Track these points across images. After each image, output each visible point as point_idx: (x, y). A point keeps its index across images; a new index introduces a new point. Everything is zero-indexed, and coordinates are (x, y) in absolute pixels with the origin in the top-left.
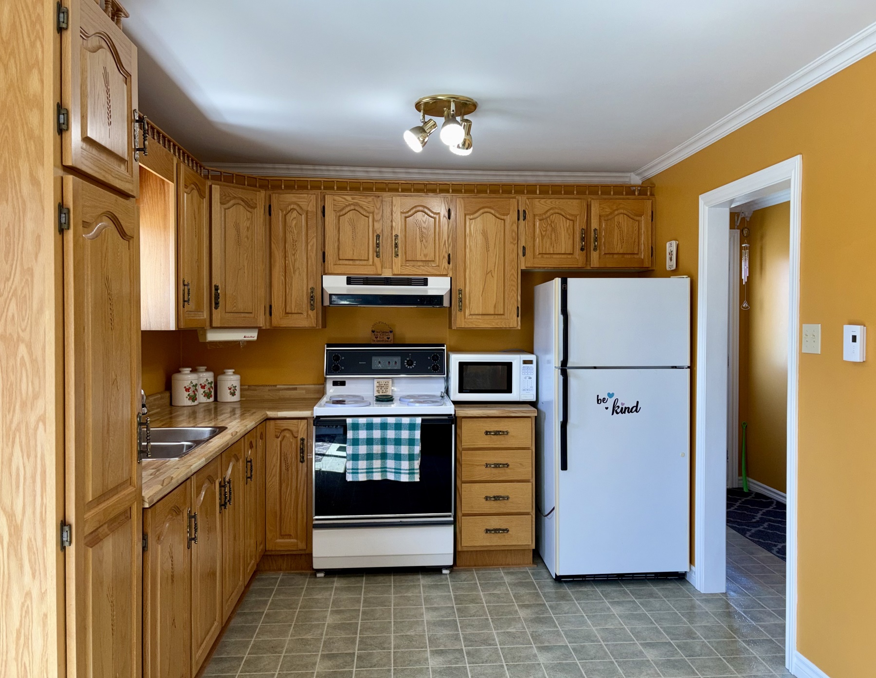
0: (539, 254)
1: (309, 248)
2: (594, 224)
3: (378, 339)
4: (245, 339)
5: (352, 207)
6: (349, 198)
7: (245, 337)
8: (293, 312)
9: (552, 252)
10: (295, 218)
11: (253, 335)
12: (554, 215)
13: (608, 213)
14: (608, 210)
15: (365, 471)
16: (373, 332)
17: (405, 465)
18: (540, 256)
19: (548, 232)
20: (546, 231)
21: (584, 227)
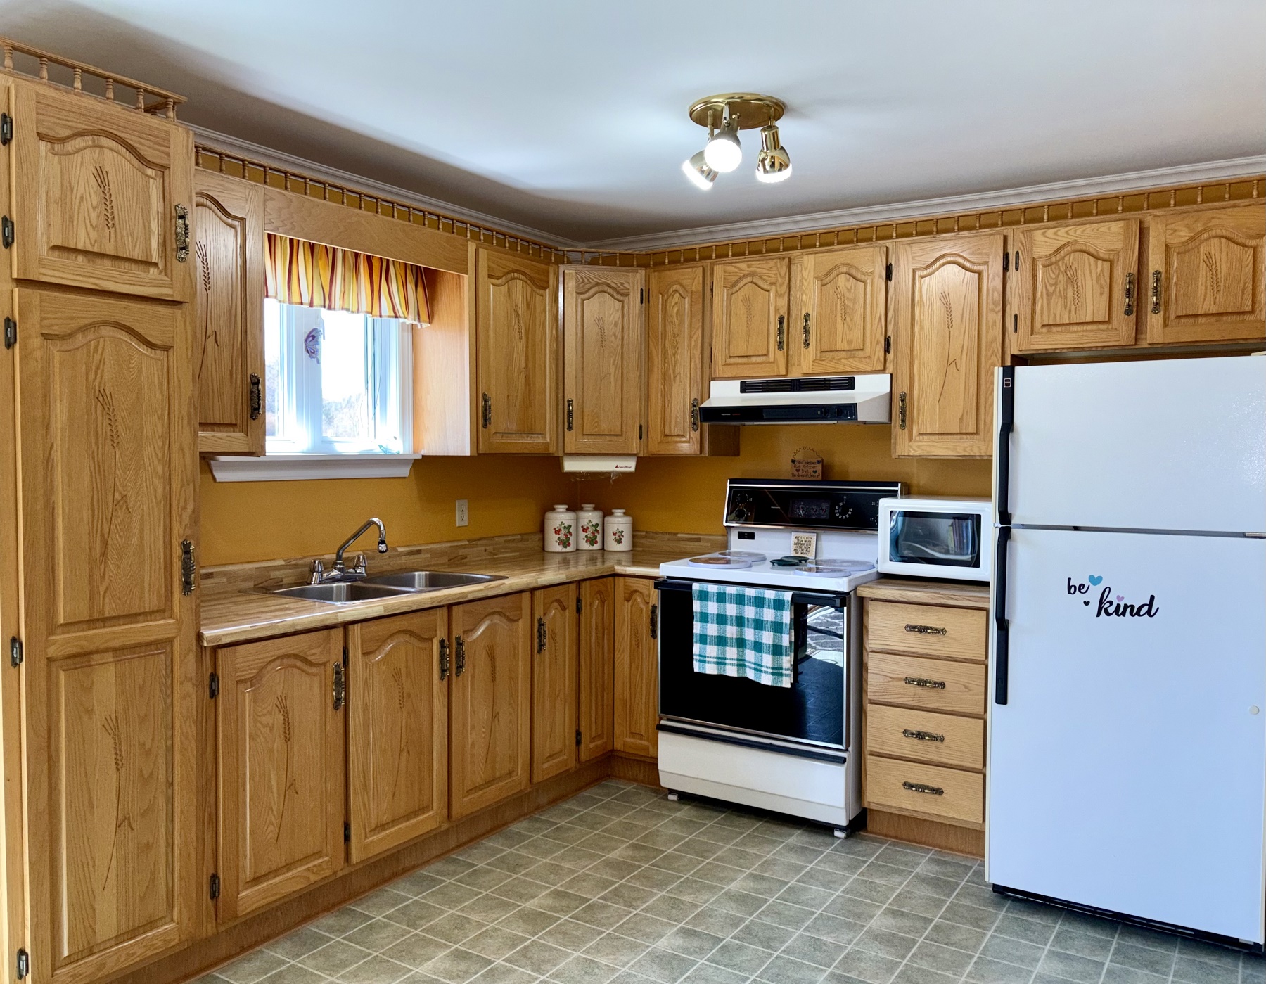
0: (1043, 326)
1: (693, 343)
2: (1155, 262)
3: (800, 473)
4: (617, 469)
5: (749, 279)
6: (743, 266)
7: (617, 467)
8: (673, 433)
9: (1067, 322)
10: (676, 303)
11: (629, 465)
12: (1072, 255)
13: (1183, 240)
14: (1185, 234)
15: (715, 660)
16: (793, 461)
17: (767, 659)
18: (1045, 330)
19: (1061, 286)
20: (1056, 284)
21: (1134, 270)
